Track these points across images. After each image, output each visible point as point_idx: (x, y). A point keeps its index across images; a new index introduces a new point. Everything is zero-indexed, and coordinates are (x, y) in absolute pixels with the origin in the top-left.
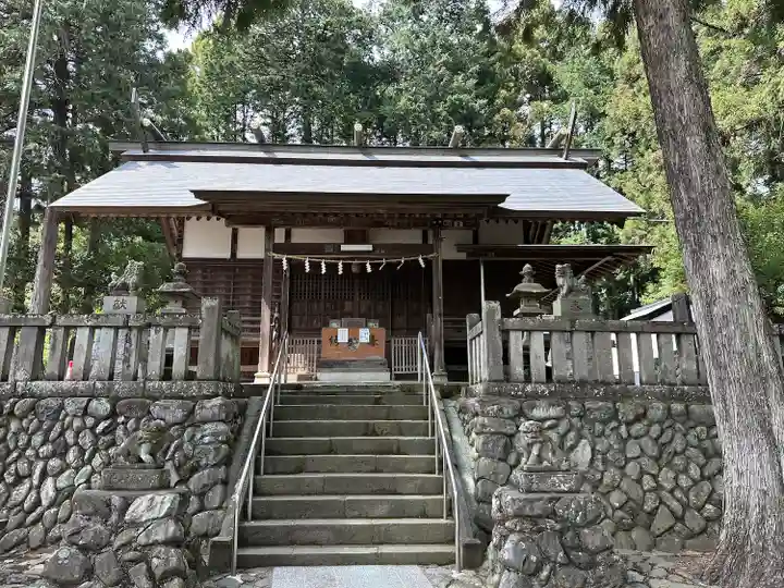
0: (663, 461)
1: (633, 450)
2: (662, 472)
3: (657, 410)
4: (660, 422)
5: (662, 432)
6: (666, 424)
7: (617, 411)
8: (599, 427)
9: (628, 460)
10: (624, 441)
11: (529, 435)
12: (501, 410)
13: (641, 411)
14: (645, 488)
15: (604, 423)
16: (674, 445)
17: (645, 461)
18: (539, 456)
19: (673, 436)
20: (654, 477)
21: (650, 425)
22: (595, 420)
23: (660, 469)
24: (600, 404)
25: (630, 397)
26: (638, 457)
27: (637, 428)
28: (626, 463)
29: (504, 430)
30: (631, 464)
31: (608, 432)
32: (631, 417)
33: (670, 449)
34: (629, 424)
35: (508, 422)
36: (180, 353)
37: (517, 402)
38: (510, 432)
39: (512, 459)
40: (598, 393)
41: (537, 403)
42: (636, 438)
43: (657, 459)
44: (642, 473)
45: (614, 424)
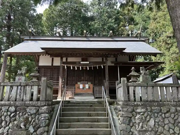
0: (175, 125)
1: (166, 121)
2: (175, 128)
3: (173, 109)
4: (174, 113)
5: (175, 116)
6: (176, 114)
7: (161, 110)
8: (156, 115)
9: (165, 125)
10: (164, 119)
11: (139, 120)
12: (128, 110)
13: (168, 110)
14: (171, 133)
15: (158, 113)
16: (178, 120)
17: (170, 125)
18: (142, 126)
19: (178, 117)
20: (173, 130)
21: (171, 114)
22: (155, 112)
23: (175, 127)
24: (156, 107)
25: (165, 106)
26: (168, 124)
27: (167, 115)
28: (164, 126)
29: (129, 116)
30: (166, 126)
31: (159, 116)
32: (165, 112)
33: (177, 121)
34: (165, 114)
35: (130, 113)
36: (35, 93)
37: (132, 107)
38: (130, 116)
39: (131, 124)
40: (155, 104)
41: (138, 107)
42: (167, 118)
43: (174, 124)
44: (170, 128)
45: (160, 114)
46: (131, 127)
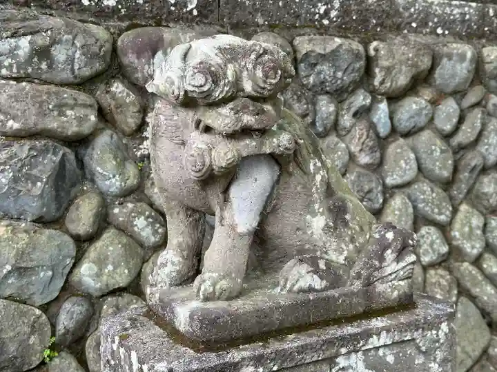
0: (460, 190)
2: (460, 216)
3: (455, 69)
4: (458, 94)
5: (461, 120)
6: (472, 98)
7: (370, 63)
8: (326, 107)
9: (389, 192)
10: (381, 143)
12: (43, 53)
14: (426, 259)
15: (340, 95)
16: (482, 149)
17: (426, 193)
19: (484, 125)
20: (444, 229)
21: (434, 103)
23: (455, 211)
24: (338, 41)
25: (398, 29)
26: (408, 184)
27: (413, 107)
28: (385, 201)
29: (53, 124)
30: (397, 202)
31: (346, 120)
32: (403, 80)
33: (472, 159)
34: (394, 98)
35: (68, 94)
40: (327, 13)
42: (406, 135)
43: (447, 185)
44: (420, 220)
45: (361, 99)
46: (83, 243)
